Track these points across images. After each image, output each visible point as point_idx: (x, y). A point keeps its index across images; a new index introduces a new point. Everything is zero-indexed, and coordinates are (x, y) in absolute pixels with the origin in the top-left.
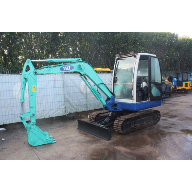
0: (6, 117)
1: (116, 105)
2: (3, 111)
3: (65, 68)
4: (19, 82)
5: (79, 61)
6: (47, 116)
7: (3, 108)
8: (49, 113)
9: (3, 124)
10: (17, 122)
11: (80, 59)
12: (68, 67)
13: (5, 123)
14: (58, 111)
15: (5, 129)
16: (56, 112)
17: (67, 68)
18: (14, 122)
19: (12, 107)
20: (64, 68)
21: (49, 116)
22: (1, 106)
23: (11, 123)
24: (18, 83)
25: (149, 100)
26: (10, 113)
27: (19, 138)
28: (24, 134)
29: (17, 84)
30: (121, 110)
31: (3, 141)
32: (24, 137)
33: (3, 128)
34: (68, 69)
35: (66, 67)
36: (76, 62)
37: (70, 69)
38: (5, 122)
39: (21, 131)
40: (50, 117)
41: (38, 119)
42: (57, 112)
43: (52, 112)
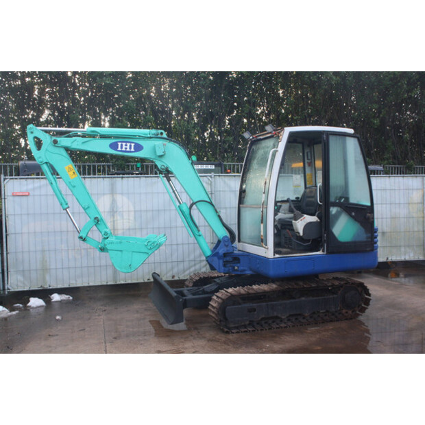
0: (75, 272)
1: (236, 259)
2: (70, 257)
3: (122, 145)
4: (107, 194)
5: (159, 136)
6: (168, 275)
7: (70, 252)
8: (172, 268)
9: (67, 286)
10: (98, 283)
11: (162, 134)
12: (128, 144)
13: (74, 284)
14: (195, 265)
15: (71, 298)
16: (189, 268)
17: (126, 145)
18: (91, 284)
19: (89, 250)
20: (120, 144)
21: (173, 277)
22: (68, 247)
23: (86, 285)
24: (105, 196)
25: (323, 251)
26: (85, 264)
27: (89, 319)
28: (105, 311)
29: (102, 198)
30: (249, 273)
31: (58, 320)
32: (101, 317)
33: (67, 294)
34: (128, 149)
35: (124, 144)
36: (151, 138)
37: (132, 150)
38: (74, 282)
39: (102, 305)
40: (176, 278)
41: (146, 281)
42: (192, 269)
43: (181, 267)
